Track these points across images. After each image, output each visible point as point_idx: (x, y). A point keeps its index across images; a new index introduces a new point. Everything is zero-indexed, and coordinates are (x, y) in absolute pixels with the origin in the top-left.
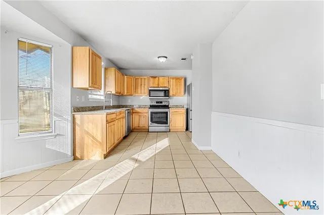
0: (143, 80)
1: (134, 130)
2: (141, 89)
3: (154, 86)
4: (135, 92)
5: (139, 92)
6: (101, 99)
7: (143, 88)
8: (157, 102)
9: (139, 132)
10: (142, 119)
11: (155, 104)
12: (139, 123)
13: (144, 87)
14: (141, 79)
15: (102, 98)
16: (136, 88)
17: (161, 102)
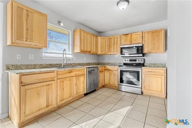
0: (116, 39)
1: (106, 86)
2: (114, 48)
3: (126, 43)
4: (109, 50)
5: (112, 50)
6: (70, 58)
7: (115, 47)
8: (130, 60)
9: (110, 88)
10: (112, 77)
11: (129, 62)
12: (110, 80)
13: (117, 46)
14: (114, 38)
15: (71, 56)
16: (110, 47)
17: (135, 60)
